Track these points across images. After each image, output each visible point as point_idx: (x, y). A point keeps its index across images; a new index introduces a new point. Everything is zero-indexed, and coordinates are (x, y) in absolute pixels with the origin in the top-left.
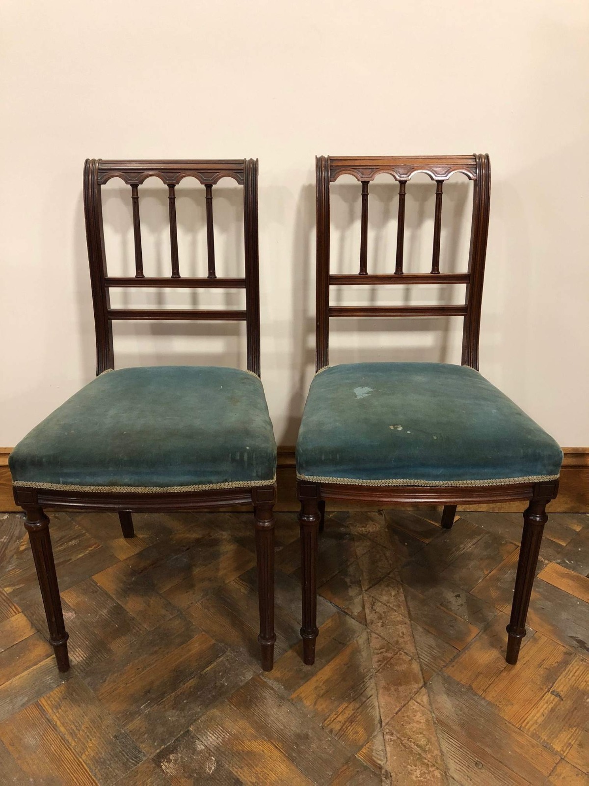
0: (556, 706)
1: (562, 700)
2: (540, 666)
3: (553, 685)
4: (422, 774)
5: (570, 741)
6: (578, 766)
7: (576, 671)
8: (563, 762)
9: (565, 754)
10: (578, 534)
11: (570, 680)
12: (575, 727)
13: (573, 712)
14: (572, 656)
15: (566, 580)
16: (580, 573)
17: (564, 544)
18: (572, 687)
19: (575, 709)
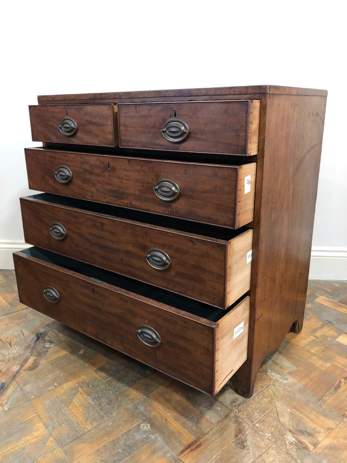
0: (314, 340)
2: (310, 328)
3: (314, 334)
5: (318, 350)
7: (325, 330)
8: (315, 355)
9: (315, 353)
10: (337, 287)
11: (322, 332)
12: (321, 346)
13: (321, 342)
14: (324, 326)
15: (327, 302)
16: (334, 300)
17: (329, 291)
18: (322, 335)
19: (323, 341)
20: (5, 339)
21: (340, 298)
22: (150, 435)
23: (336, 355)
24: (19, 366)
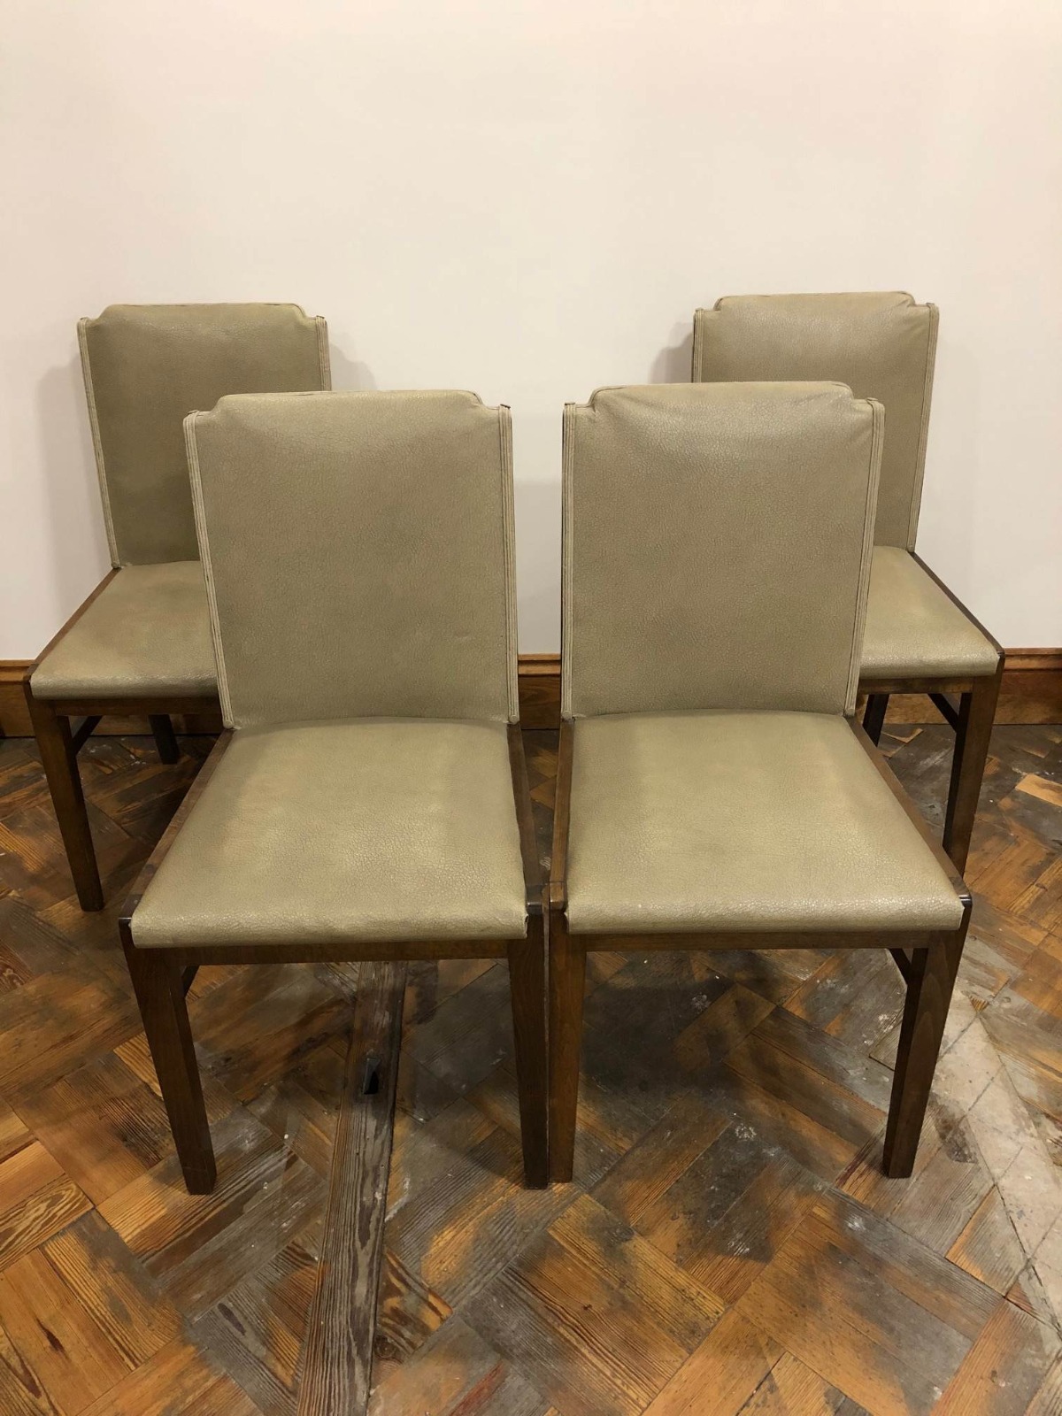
5: (1056, 921)
8: (1052, 935)
9: (1052, 930)
10: (1057, 745)
11: (1054, 875)
14: (1054, 856)
15: (1046, 791)
17: (1043, 757)
18: (1056, 881)
22: (764, 1151)
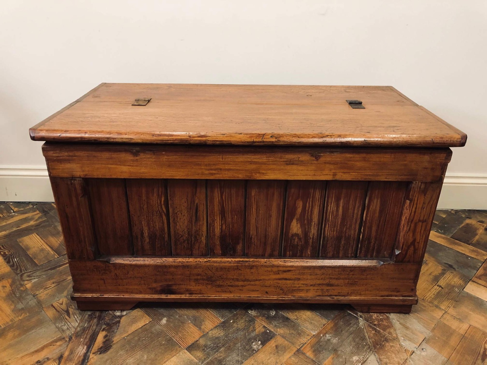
0: (440, 291)
1: (443, 288)
2: (430, 274)
3: (438, 283)
4: (377, 316)
5: (449, 305)
6: (454, 315)
7: (449, 277)
8: (446, 313)
9: (447, 310)
10: (444, 218)
11: (446, 281)
12: (451, 299)
13: (449, 294)
14: (446, 271)
15: (440, 239)
16: (447, 236)
17: (437, 223)
18: (447, 284)
19: (450, 292)
20: (59, 305)
21: (452, 233)
23: (470, 311)
24: (85, 347)
